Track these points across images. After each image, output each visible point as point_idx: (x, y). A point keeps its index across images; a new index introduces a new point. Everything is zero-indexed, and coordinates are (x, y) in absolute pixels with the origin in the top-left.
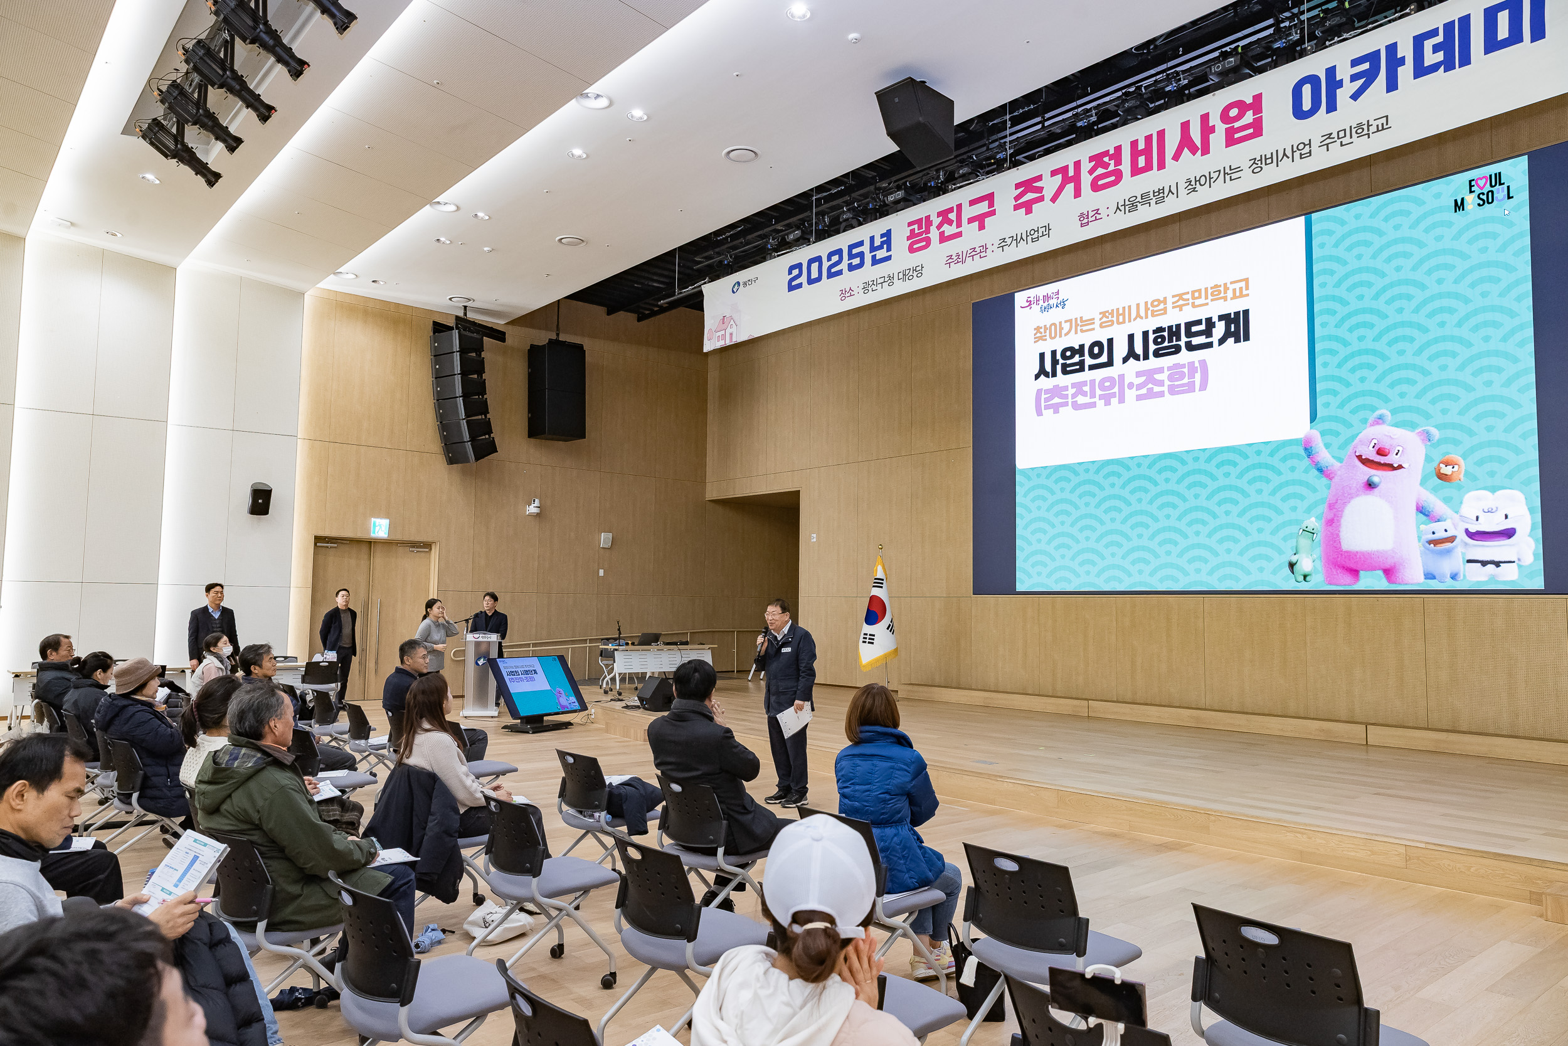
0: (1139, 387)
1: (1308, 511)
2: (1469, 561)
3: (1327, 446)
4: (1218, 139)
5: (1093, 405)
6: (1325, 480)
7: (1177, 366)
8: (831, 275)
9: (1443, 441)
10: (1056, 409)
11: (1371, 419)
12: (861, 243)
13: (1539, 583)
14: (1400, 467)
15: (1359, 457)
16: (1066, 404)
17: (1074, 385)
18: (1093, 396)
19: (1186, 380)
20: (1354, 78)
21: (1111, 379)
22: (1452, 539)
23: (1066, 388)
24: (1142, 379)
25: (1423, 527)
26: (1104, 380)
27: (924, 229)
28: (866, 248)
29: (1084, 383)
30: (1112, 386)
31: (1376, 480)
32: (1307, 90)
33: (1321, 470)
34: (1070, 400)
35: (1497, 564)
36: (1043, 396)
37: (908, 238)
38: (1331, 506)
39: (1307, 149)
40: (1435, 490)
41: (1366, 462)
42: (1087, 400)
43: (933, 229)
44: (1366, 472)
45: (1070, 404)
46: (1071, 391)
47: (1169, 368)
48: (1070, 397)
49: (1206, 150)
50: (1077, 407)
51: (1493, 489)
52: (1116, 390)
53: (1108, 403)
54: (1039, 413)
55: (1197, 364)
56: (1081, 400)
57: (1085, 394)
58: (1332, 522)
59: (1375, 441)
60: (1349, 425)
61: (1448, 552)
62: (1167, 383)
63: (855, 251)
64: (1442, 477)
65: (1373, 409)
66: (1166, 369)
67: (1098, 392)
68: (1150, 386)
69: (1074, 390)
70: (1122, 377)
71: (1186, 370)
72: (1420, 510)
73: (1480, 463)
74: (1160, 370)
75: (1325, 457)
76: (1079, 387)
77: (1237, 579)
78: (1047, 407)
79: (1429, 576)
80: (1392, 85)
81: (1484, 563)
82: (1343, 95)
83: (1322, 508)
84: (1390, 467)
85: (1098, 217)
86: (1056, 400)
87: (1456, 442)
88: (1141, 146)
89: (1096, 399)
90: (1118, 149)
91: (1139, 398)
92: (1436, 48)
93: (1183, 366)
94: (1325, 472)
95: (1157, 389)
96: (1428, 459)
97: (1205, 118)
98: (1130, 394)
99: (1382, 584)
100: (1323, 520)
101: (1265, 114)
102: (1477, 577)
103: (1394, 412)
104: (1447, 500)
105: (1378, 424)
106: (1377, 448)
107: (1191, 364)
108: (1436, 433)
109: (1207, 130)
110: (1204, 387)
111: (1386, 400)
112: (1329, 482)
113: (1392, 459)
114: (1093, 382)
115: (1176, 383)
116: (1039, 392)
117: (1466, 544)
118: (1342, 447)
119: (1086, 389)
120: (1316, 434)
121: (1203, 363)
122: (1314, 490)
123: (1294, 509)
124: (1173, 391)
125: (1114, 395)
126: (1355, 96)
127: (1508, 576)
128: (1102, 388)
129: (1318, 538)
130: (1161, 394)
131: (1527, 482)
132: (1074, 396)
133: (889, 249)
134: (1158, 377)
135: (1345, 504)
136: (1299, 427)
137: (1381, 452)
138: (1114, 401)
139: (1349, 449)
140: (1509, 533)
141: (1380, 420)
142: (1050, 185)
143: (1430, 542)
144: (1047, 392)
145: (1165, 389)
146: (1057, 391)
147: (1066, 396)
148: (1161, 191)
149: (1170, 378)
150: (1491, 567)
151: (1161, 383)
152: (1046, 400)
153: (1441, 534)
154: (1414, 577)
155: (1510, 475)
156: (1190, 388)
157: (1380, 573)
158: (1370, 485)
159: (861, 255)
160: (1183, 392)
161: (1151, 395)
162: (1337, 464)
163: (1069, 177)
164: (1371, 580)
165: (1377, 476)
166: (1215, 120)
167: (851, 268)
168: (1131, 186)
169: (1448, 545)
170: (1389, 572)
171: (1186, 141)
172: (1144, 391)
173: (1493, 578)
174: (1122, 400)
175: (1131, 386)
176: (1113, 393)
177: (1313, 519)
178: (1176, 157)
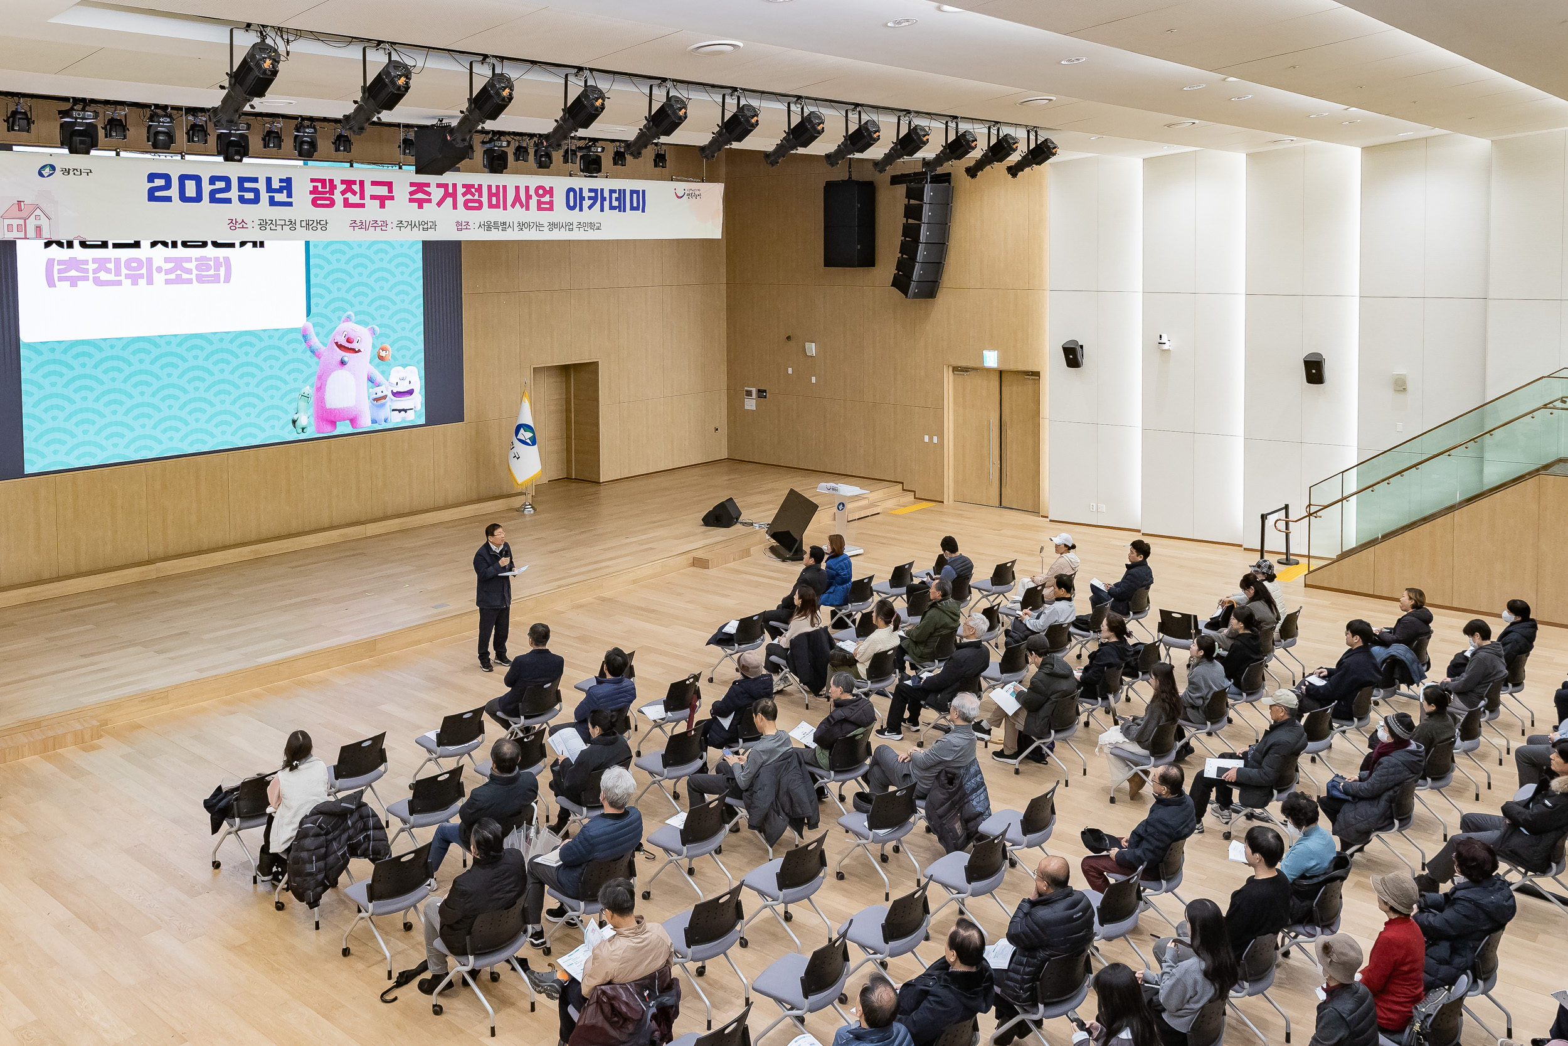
0: (168, 272)
1: (304, 382)
2: (393, 410)
3: (317, 334)
4: (533, 203)
5: (119, 283)
6: (316, 359)
7: (203, 258)
8: (213, 199)
9: (382, 335)
10: (74, 282)
11: (344, 317)
12: (255, 180)
13: (423, 421)
14: (359, 351)
15: (336, 343)
16: (86, 279)
17: (94, 261)
18: (118, 273)
19: (212, 272)
20: (590, 198)
21: (138, 260)
22: (385, 397)
23: (86, 262)
24: (171, 265)
25: (371, 390)
26: (129, 262)
27: (328, 190)
28: (261, 186)
29: (109, 260)
30: (140, 267)
31: (346, 359)
32: (572, 194)
33: (313, 352)
34: (91, 275)
35: (405, 411)
36: (56, 267)
37: (311, 193)
38: (320, 378)
39: (571, 227)
40: (377, 366)
41: (340, 347)
42: (111, 277)
43: (337, 192)
44: (341, 354)
45: (91, 278)
46: (92, 266)
47: (197, 259)
48: (91, 272)
49: (528, 209)
50: (98, 282)
51: (404, 366)
52: (144, 271)
53: (135, 283)
54: (51, 283)
55: (221, 260)
56: (103, 276)
57: (108, 271)
58: (320, 389)
59: (345, 333)
60: (331, 321)
61: (383, 405)
62: (195, 272)
63: (247, 185)
64: (381, 358)
65: (345, 311)
66: (193, 260)
67: (124, 271)
68: (179, 272)
69: (96, 266)
70: (150, 260)
71: (212, 263)
72: (370, 379)
73: (398, 350)
74: (189, 260)
75: (316, 342)
76: (102, 264)
77: (255, 436)
78: (60, 279)
79: (374, 421)
80: (602, 210)
81: (400, 411)
82: (587, 203)
83: (314, 379)
84: (354, 351)
85: (468, 227)
86: (73, 273)
87: (388, 336)
88: (494, 191)
89: (122, 278)
90: (480, 186)
91: (167, 282)
92: (617, 199)
93: (210, 259)
94: (315, 353)
95: (185, 276)
96: (374, 346)
97: (527, 188)
98: (159, 278)
99: (350, 430)
100: (314, 389)
101: (554, 199)
102: (397, 420)
103: (356, 314)
104: (383, 373)
105: (347, 321)
106: (346, 337)
107: (217, 259)
108: (377, 328)
109: (528, 197)
110: (227, 279)
111: (352, 305)
112: (317, 360)
113: (355, 346)
114: (117, 261)
115: (203, 273)
116: (50, 263)
117: (392, 400)
118: (327, 336)
119: (111, 266)
120: (310, 325)
121: (227, 259)
122: (308, 366)
123: (295, 380)
124: (200, 279)
125: (141, 276)
126: (590, 207)
127: (411, 418)
128: (128, 267)
129: (312, 400)
130: (189, 281)
131: (418, 362)
132: (95, 271)
133: (290, 195)
134: (185, 265)
135: (328, 376)
136: (297, 318)
137: (349, 341)
138: (142, 282)
139: (330, 338)
140: (410, 392)
141: (348, 319)
142: (437, 194)
143: (374, 400)
144: (60, 263)
145: (193, 277)
146: (73, 263)
147: (87, 271)
148: (504, 223)
149: (198, 268)
150: (403, 412)
151: (189, 271)
152: (60, 271)
153: (380, 395)
154: (366, 424)
155: (412, 358)
156: (216, 279)
157: (348, 422)
158: (343, 363)
159: (256, 191)
160: (209, 282)
161: (179, 280)
162: (323, 348)
163: (450, 193)
164: (343, 428)
165: (347, 356)
166: (532, 192)
167: (242, 200)
168: (487, 214)
169: (383, 401)
170: (353, 421)
171: (517, 198)
172: (172, 276)
173: (404, 420)
174: (150, 282)
175: (159, 270)
176: (140, 274)
177: (308, 387)
178: (513, 206)
